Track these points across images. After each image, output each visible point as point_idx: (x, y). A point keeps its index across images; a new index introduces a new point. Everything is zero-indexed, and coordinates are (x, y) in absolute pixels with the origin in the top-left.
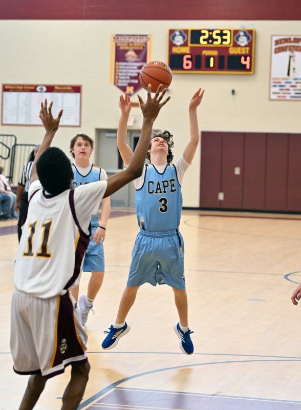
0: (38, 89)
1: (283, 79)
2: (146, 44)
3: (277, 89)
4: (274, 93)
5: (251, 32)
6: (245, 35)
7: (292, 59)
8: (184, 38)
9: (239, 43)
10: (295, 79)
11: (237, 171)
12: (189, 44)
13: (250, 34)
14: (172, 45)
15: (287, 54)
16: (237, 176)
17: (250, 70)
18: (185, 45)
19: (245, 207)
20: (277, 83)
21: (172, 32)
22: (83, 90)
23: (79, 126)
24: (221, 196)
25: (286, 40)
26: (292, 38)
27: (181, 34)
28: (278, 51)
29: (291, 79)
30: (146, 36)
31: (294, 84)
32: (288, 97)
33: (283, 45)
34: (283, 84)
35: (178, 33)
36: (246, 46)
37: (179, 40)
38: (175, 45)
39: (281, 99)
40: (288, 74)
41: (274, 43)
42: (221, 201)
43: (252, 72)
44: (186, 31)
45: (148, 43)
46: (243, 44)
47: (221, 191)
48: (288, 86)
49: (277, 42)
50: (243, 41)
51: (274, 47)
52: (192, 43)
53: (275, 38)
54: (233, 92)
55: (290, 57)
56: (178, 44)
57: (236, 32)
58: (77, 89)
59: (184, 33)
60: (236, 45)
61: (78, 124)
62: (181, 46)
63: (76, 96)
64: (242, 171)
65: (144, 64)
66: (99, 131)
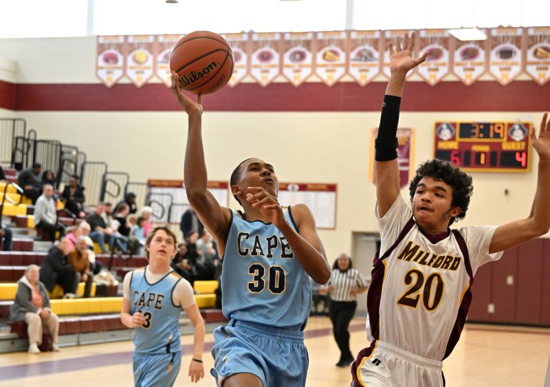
0: (290, 187)
2: (409, 139)
6: (521, 128)
8: (451, 131)
9: (513, 137)
11: (510, 280)
12: (458, 139)
13: (526, 127)
14: (438, 139)
16: (510, 286)
17: (526, 167)
18: (453, 139)
19: (518, 321)
21: (438, 125)
22: (339, 189)
23: (334, 229)
24: (491, 308)
27: (448, 128)
30: (409, 130)
35: (444, 126)
36: (521, 141)
37: (446, 134)
38: (442, 140)
42: (491, 315)
43: (528, 169)
44: (454, 125)
45: (412, 138)
46: (518, 139)
47: (491, 302)
50: (518, 135)
52: (461, 136)
54: (506, 192)
56: (445, 138)
57: (510, 125)
58: (332, 188)
59: (451, 126)
60: (510, 140)
61: (332, 226)
62: (449, 140)
63: (331, 195)
64: (516, 281)
65: (406, 161)
66: (356, 235)
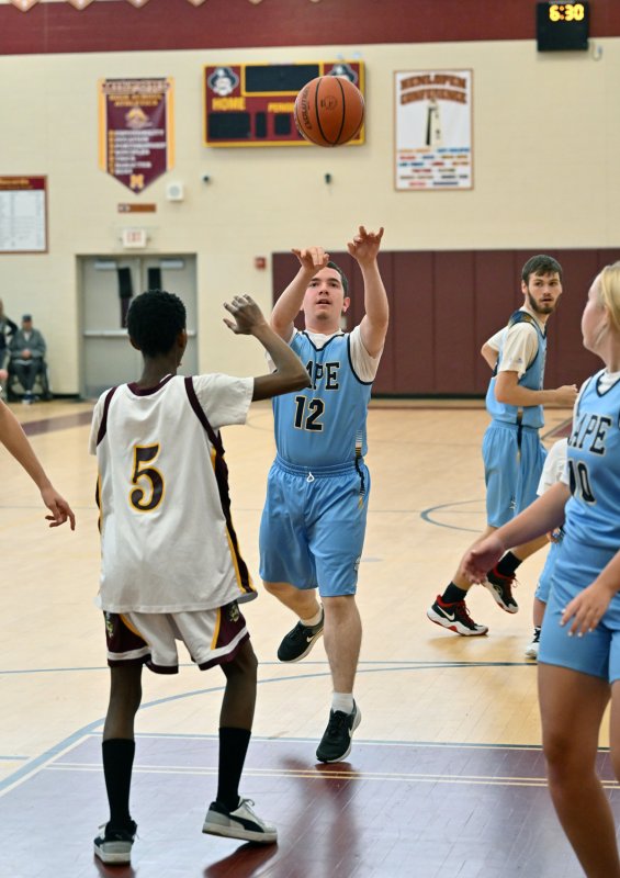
1: (419, 151)
2: (163, 95)
3: (408, 171)
4: (403, 178)
5: (355, 66)
6: (346, 71)
7: (433, 114)
8: (233, 81)
10: (441, 151)
12: (244, 93)
13: (354, 69)
14: (211, 95)
15: (424, 104)
18: (235, 94)
20: (407, 159)
21: (210, 71)
22: (50, 184)
23: (46, 252)
25: (422, 80)
26: (432, 75)
27: (227, 75)
28: (407, 99)
29: (433, 149)
30: (163, 79)
31: (438, 160)
32: (429, 184)
33: (416, 88)
34: (418, 160)
35: (221, 73)
37: (224, 86)
38: (217, 96)
39: (417, 188)
40: (428, 142)
41: (399, 85)
43: (361, 141)
44: (236, 69)
45: (168, 94)
48: (427, 164)
49: (405, 84)
51: (399, 93)
52: (248, 90)
53: (401, 77)
54: (328, 178)
55: (430, 110)
56: (223, 93)
57: (329, 66)
58: (38, 183)
59: (232, 72)
61: (42, 248)
62: (229, 96)
63: (35, 196)
65: (161, 132)
66: (83, 260)
